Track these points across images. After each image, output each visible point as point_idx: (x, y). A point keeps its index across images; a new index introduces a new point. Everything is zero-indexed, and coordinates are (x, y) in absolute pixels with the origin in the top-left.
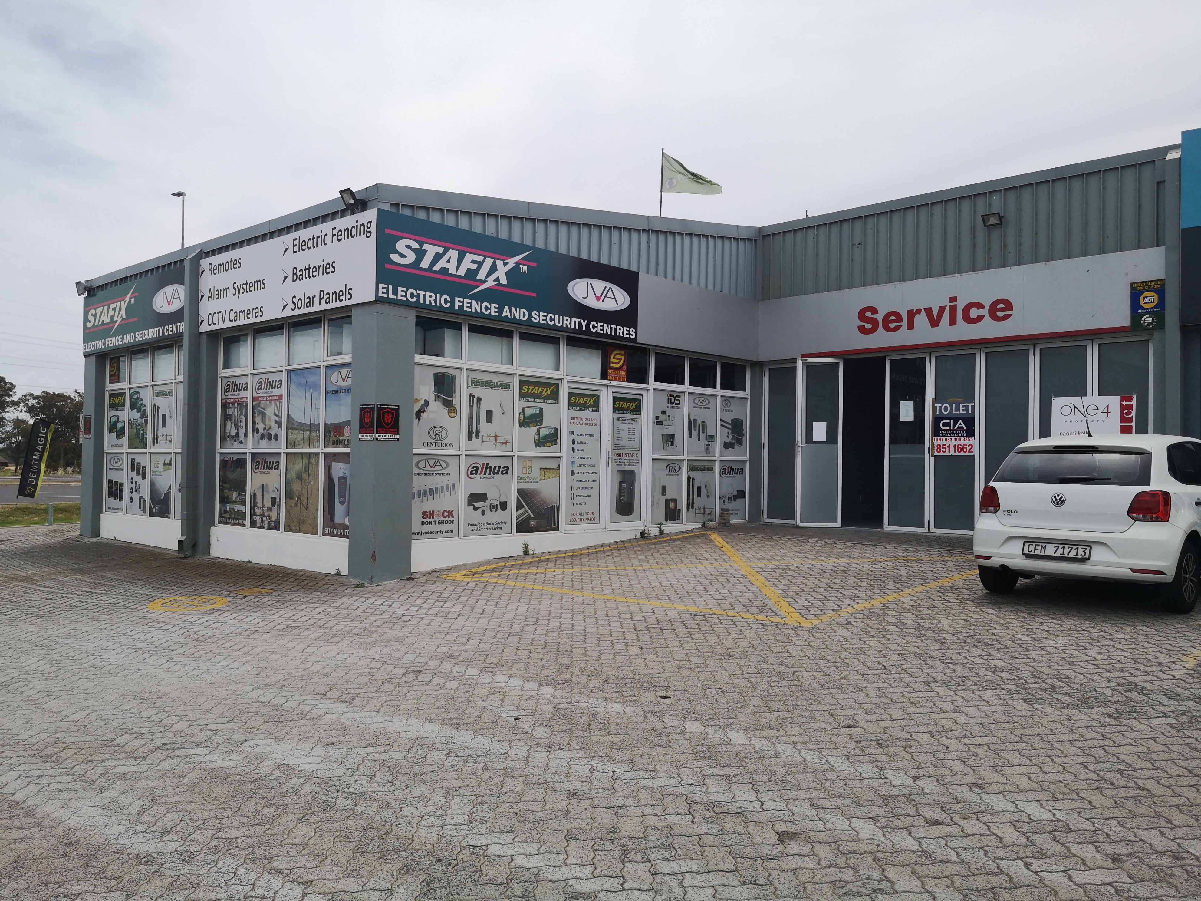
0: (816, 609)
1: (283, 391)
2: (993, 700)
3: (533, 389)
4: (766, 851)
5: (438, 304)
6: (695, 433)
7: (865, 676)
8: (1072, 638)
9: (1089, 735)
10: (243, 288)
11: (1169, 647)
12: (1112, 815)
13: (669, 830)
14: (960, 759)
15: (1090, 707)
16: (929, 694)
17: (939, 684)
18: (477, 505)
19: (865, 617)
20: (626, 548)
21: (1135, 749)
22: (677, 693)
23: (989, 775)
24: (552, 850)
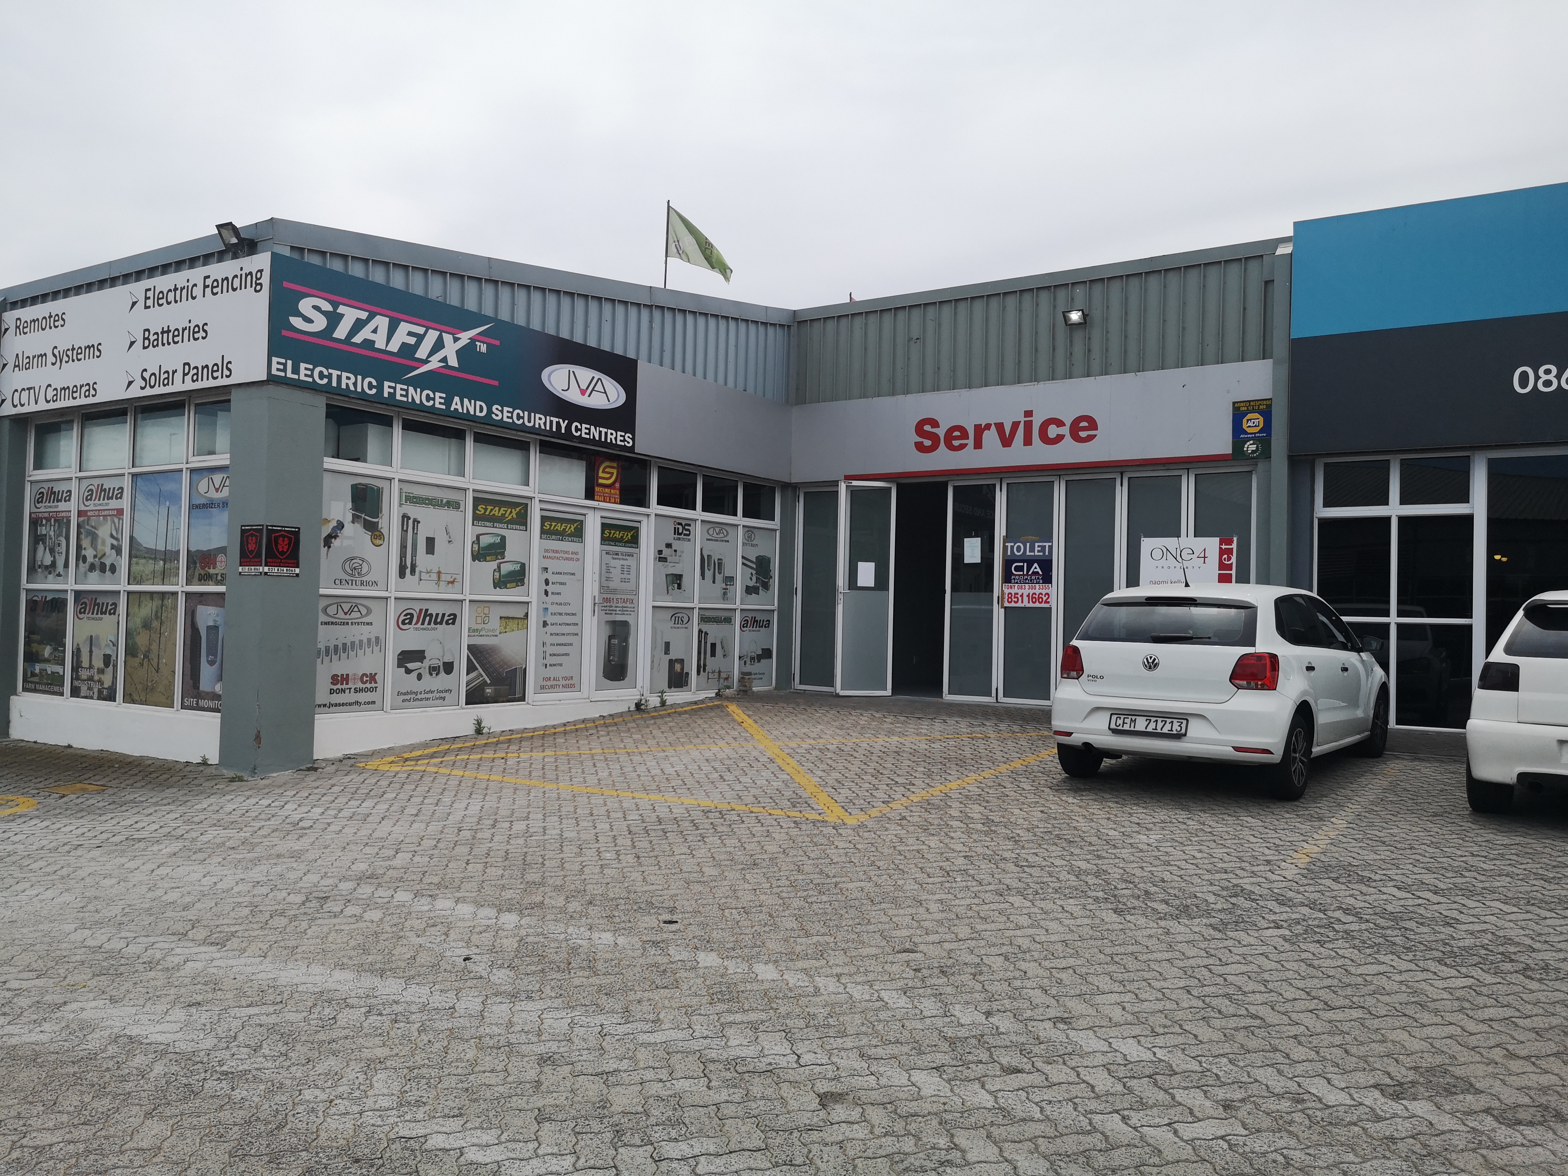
0: (862, 801)
1: (125, 503)
2: (1077, 911)
3: (492, 510)
4: (804, 1119)
5: (359, 390)
6: (708, 574)
7: (924, 885)
8: (1167, 832)
9: (1191, 952)
10: (68, 356)
11: (1277, 842)
12: (1221, 1052)
13: (677, 1099)
14: (1041, 987)
15: (1191, 917)
16: (1002, 906)
17: (1013, 892)
18: (410, 666)
19: (923, 810)
20: (616, 724)
21: (1244, 968)
22: (687, 916)
23: (1077, 1007)
24: (518, 1137)
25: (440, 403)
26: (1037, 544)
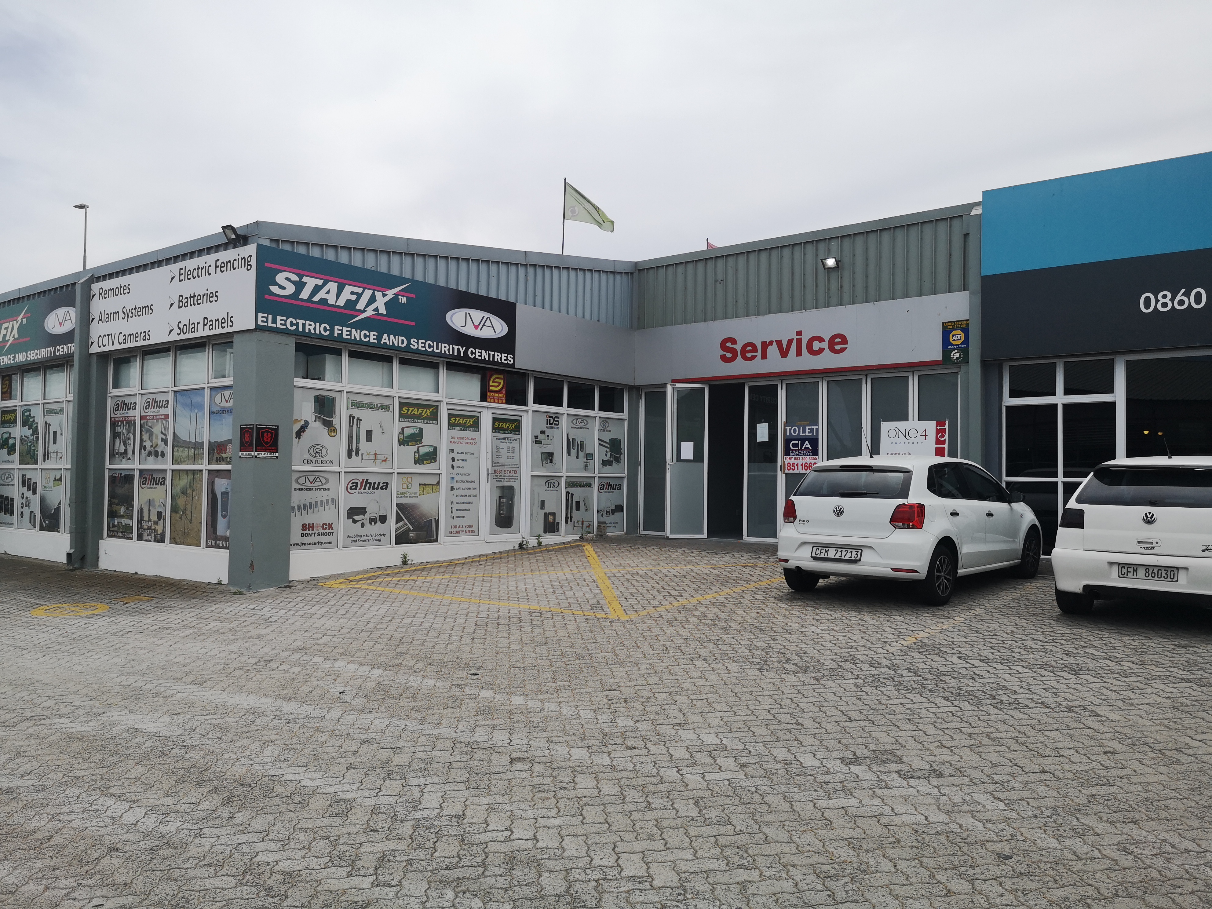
0: (640, 606)
1: (170, 411)
3: (412, 410)
4: (496, 769)
5: (318, 332)
6: (574, 452)
10: (132, 313)
12: (763, 740)
13: (430, 760)
14: (680, 708)
18: (356, 518)
19: (677, 612)
22: (486, 671)
25: (374, 339)
26: (807, 428)
